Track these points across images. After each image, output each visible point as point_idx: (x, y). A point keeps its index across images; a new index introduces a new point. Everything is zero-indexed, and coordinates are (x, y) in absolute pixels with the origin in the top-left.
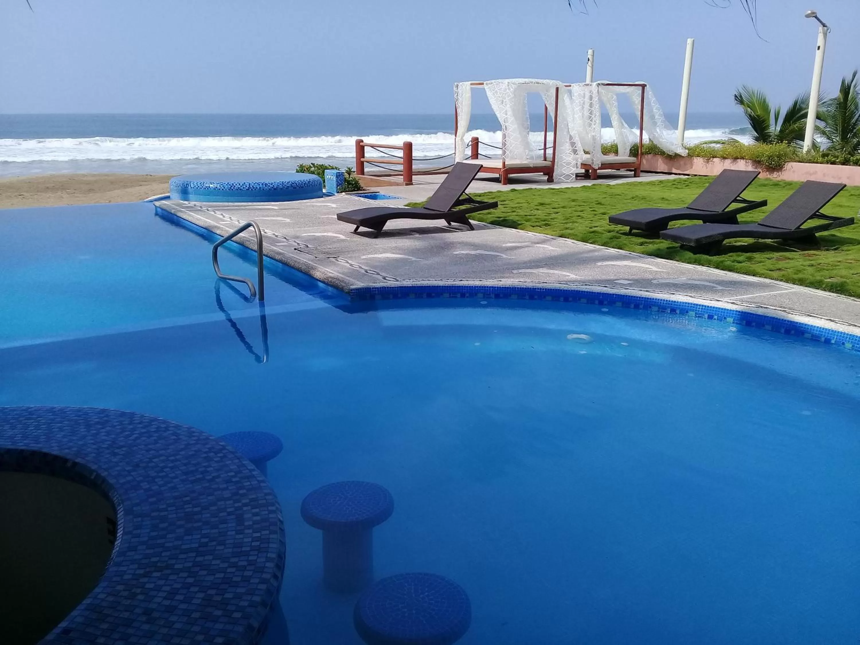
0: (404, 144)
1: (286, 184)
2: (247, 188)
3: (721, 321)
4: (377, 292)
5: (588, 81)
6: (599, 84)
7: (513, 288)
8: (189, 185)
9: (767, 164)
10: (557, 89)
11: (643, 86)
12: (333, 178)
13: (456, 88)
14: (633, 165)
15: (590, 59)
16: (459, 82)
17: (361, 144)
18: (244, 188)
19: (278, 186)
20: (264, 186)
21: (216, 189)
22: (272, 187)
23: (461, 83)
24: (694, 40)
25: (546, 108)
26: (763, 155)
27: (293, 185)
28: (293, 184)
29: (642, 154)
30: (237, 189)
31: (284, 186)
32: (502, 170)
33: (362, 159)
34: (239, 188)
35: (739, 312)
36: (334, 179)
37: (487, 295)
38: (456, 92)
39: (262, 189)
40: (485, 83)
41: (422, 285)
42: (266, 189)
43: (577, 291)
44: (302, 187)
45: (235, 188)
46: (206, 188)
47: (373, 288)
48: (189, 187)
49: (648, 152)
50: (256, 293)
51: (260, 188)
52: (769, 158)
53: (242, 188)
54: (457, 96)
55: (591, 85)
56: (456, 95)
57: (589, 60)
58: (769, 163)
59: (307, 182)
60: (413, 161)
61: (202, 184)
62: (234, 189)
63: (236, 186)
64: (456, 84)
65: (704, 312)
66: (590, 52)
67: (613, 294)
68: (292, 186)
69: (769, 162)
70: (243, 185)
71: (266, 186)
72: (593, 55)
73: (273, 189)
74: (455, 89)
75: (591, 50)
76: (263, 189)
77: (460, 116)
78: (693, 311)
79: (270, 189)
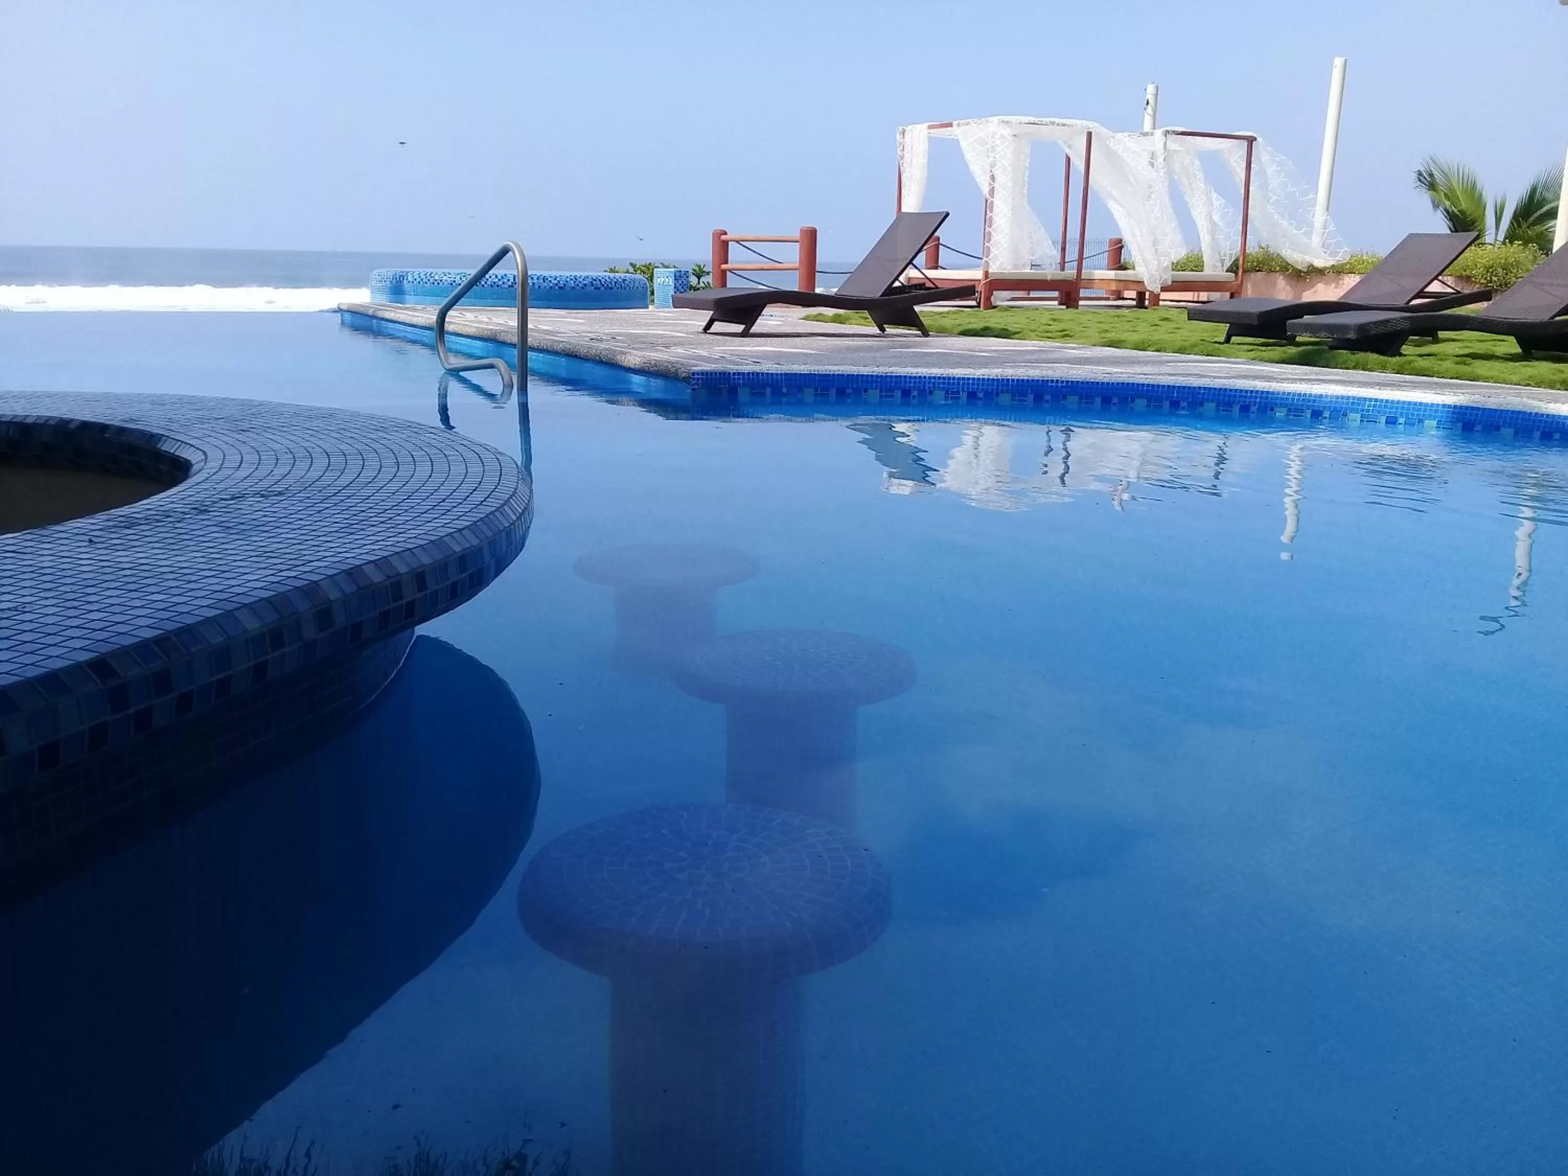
0: (801, 231)
1: (581, 280)
2: (510, 284)
3: (1413, 425)
4: (741, 382)
5: (1147, 127)
6: (1168, 131)
7: (1003, 380)
8: (405, 278)
9: (1482, 281)
10: (1090, 135)
11: (1251, 140)
12: (668, 282)
13: (902, 136)
14: (1228, 285)
15: (1150, 101)
16: (907, 125)
17: (723, 237)
18: (504, 283)
19: (567, 282)
20: (542, 281)
21: (454, 284)
22: (556, 284)
23: (910, 127)
24: (1346, 60)
25: (1068, 160)
26: (1476, 266)
27: (594, 282)
28: (595, 280)
29: (1245, 271)
30: (491, 286)
31: (577, 282)
32: (983, 283)
33: (724, 266)
34: (494, 283)
35: (1450, 406)
36: (671, 283)
37: (953, 393)
38: (900, 143)
39: (537, 287)
40: (955, 123)
41: (828, 373)
42: (545, 287)
43: (1128, 384)
44: (611, 288)
45: (488, 282)
46: (436, 283)
47: (734, 374)
48: (405, 281)
49: (1256, 267)
50: (513, 384)
51: (533, 284)
52: (1488, 271)
53: (501, 283)
54: (903, 150)
55: (1152, 134)
56: (901, 148)
57: (1148, 103)
58: (1486, 279)
59: (620, 280)
60: (817, 274)
61: (428, 275)
62: (486, 285)
63: (490, 280)
64: (901, 128)
65: (1379, 412)
66: (1151, 89)
67: (1200, 388)
68: (592, 285)
69: (1486, 277)
70: (502, 278)
71: (544, 281)
72: (1157, 94)
73: (557, 288)
74: (898, 137)
75: (1153, 85)
76: (539, 287)
77: (907, 188)
78: (1357, 411)
79: (551, 287)
